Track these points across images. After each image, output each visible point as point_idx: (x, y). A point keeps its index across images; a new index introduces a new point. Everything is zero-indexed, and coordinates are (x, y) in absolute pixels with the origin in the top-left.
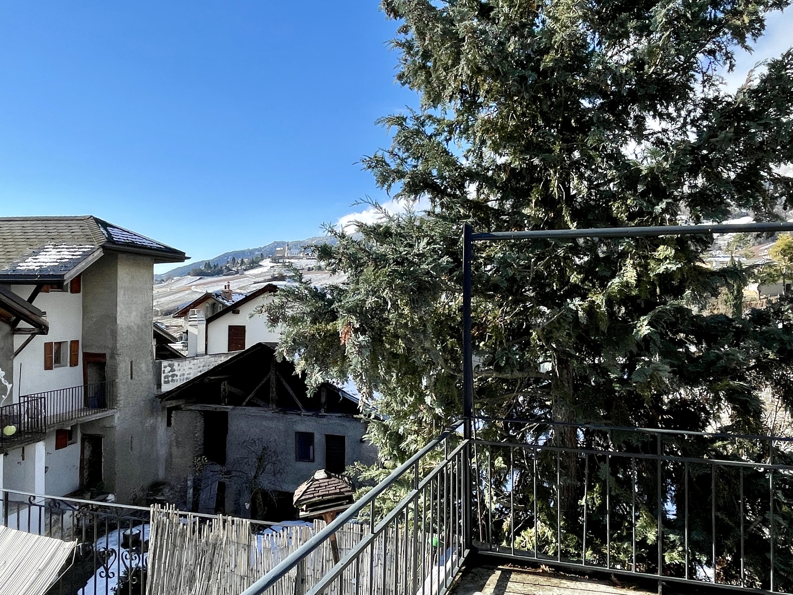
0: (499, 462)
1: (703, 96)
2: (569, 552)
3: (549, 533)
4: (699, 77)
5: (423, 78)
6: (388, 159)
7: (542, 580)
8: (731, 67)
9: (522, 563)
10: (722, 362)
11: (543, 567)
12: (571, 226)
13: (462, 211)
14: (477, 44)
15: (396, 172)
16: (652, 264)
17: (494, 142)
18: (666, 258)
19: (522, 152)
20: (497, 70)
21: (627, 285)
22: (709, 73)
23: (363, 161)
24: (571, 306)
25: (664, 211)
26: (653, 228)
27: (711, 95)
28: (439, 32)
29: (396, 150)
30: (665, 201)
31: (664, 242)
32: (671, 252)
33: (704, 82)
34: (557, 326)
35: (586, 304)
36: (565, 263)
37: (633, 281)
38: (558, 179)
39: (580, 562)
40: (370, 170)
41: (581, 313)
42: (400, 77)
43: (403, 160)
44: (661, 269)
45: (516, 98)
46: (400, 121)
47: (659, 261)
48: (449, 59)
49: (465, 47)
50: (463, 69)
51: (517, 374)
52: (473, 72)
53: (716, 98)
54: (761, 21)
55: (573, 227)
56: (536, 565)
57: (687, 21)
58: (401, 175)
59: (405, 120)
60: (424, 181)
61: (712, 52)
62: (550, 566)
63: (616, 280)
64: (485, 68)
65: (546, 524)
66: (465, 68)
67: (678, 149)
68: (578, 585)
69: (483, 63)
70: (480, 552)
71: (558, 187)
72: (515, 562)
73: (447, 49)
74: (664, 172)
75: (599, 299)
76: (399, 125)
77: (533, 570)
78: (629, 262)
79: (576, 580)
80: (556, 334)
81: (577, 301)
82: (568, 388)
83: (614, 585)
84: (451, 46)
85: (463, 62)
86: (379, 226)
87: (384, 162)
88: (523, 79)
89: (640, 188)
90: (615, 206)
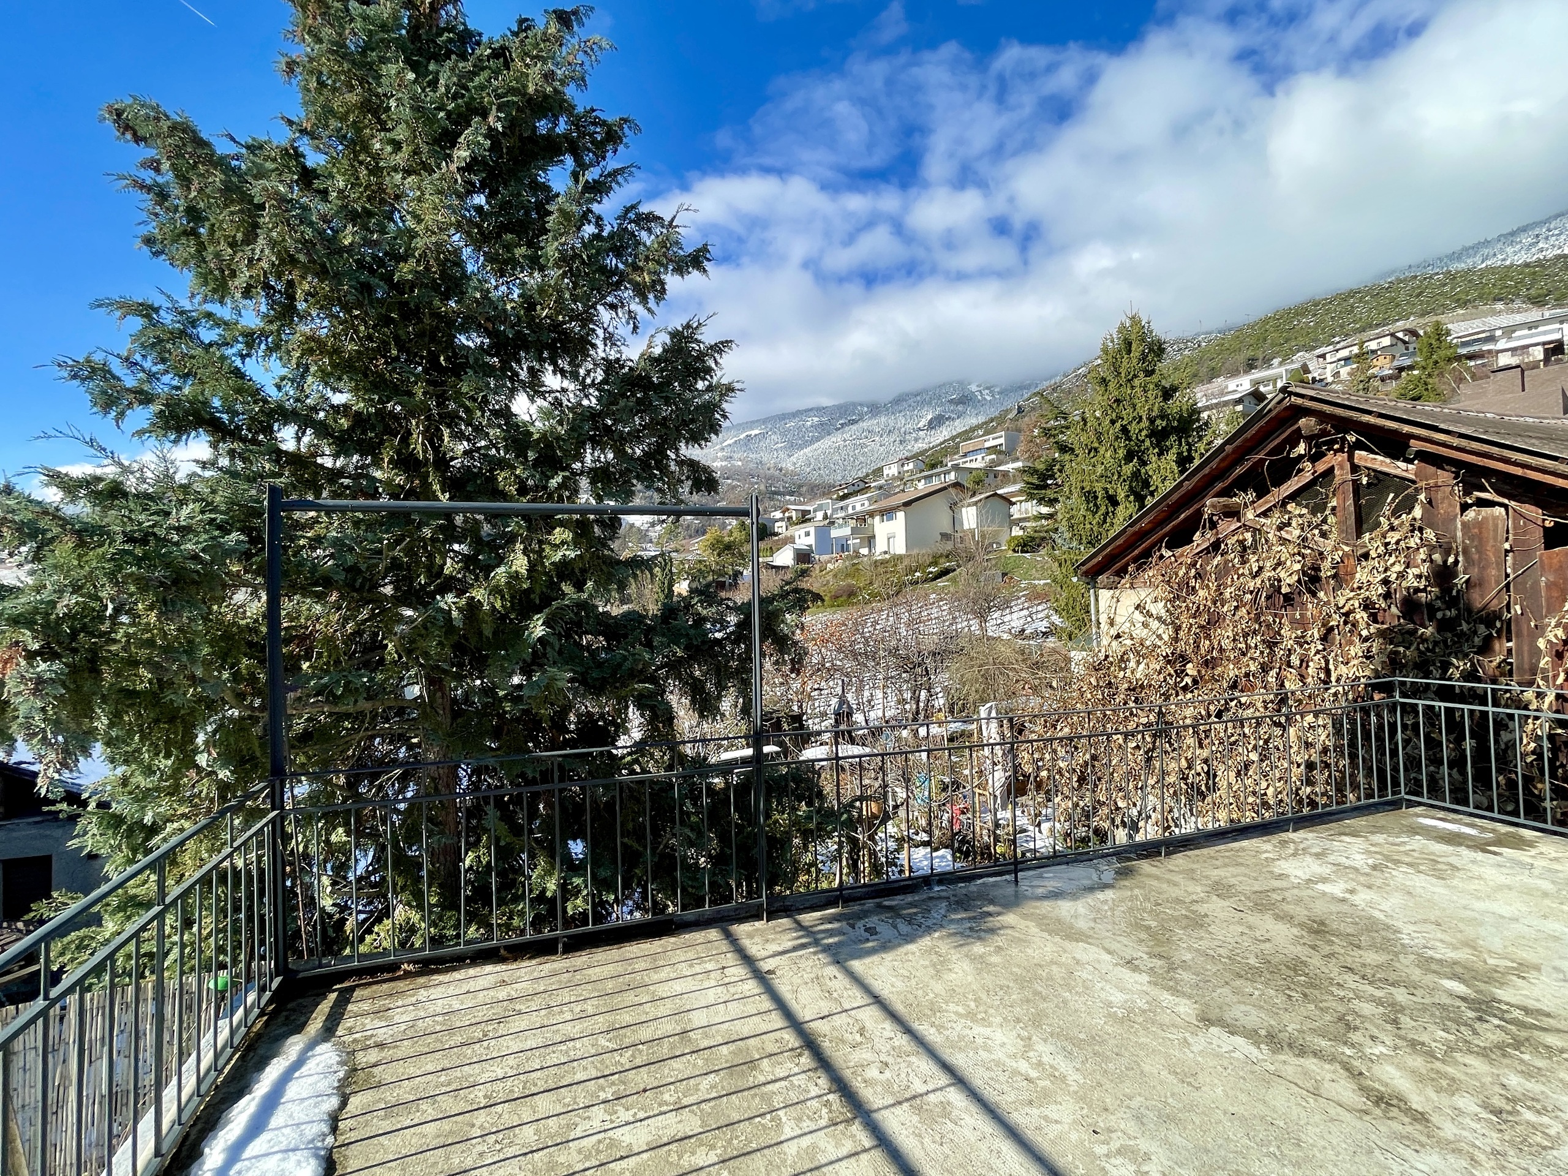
0: (339, 836)
1: (603, 355)
2: (445, 936)
3: (415, 917)
4: (600, 332)
5: (192, 250)
6: (117, 368)
7: (401, 985)
8: (635, 328)
9: (372, 971)
10: (628, 665)
11: (405, 966)
12: (441, 497)
13: (267, 466)
14: (288, 221)
15: (135, 392)
16: (547, 549)
17: (321, 370)
18: (563, 543)
19: (367, 391)
20: (323, 266)
21: (516, 576)
22: (611, 329)
23: (59, 365)
24: (442, 605)
25: (561, 486)
26: (549, 505)
27: (613, 355)
28: (218, 184)
29: (137, 357)
30: (561, 474)
31: (562, 524)
32: (568, 535)
33: (605, 339)
34: (423, 632)
35: (463, 602)
36: (433, 546)
37: (523, 571)
38: (424, 433)
39: (459, 944)
40: (77, 382)
41: (455, 614)
42: (149, 241)
43: (152, 376)
44: (557, 557)
45: (357, 313)
46: (147, 311)
47: (556, 547)
48: (238, 230)
49: (265, 219)
50: (262, 251)
51: (365, 705)
52: (282, 261)
53: (618, 360)
54: (662, 284)
55: (444, 498)
56: (394, 967)
57: (583, 262)
58: (145, 398)
59: (157, 310)
60: (196, 414)
61: (613, 307)
62: (415, 962)
63: (501, 570)
64: (302, 258)
65: (411, 907)
66: (267, 252)
67: (575, 413)
68: (456, 975)
69: (299, 251)
70: (301, 975)
71: (423, 444)
72: (360, 972)
73: (232, 213)
74: (558, 438)
75: (479, 594)
76: (144, 316)
77: (390, 975)
78: (519, 546)
79: (454, 969)
80: (422, 644)
81: (450, 598)
82: (443, 718)
83: (503, 960)
84: (241, 211)
85: (261, 241)
86: (98, 479)
87: (109, 372)
88: (366, 289)
89: (531, 455)
90: (501, 476)
